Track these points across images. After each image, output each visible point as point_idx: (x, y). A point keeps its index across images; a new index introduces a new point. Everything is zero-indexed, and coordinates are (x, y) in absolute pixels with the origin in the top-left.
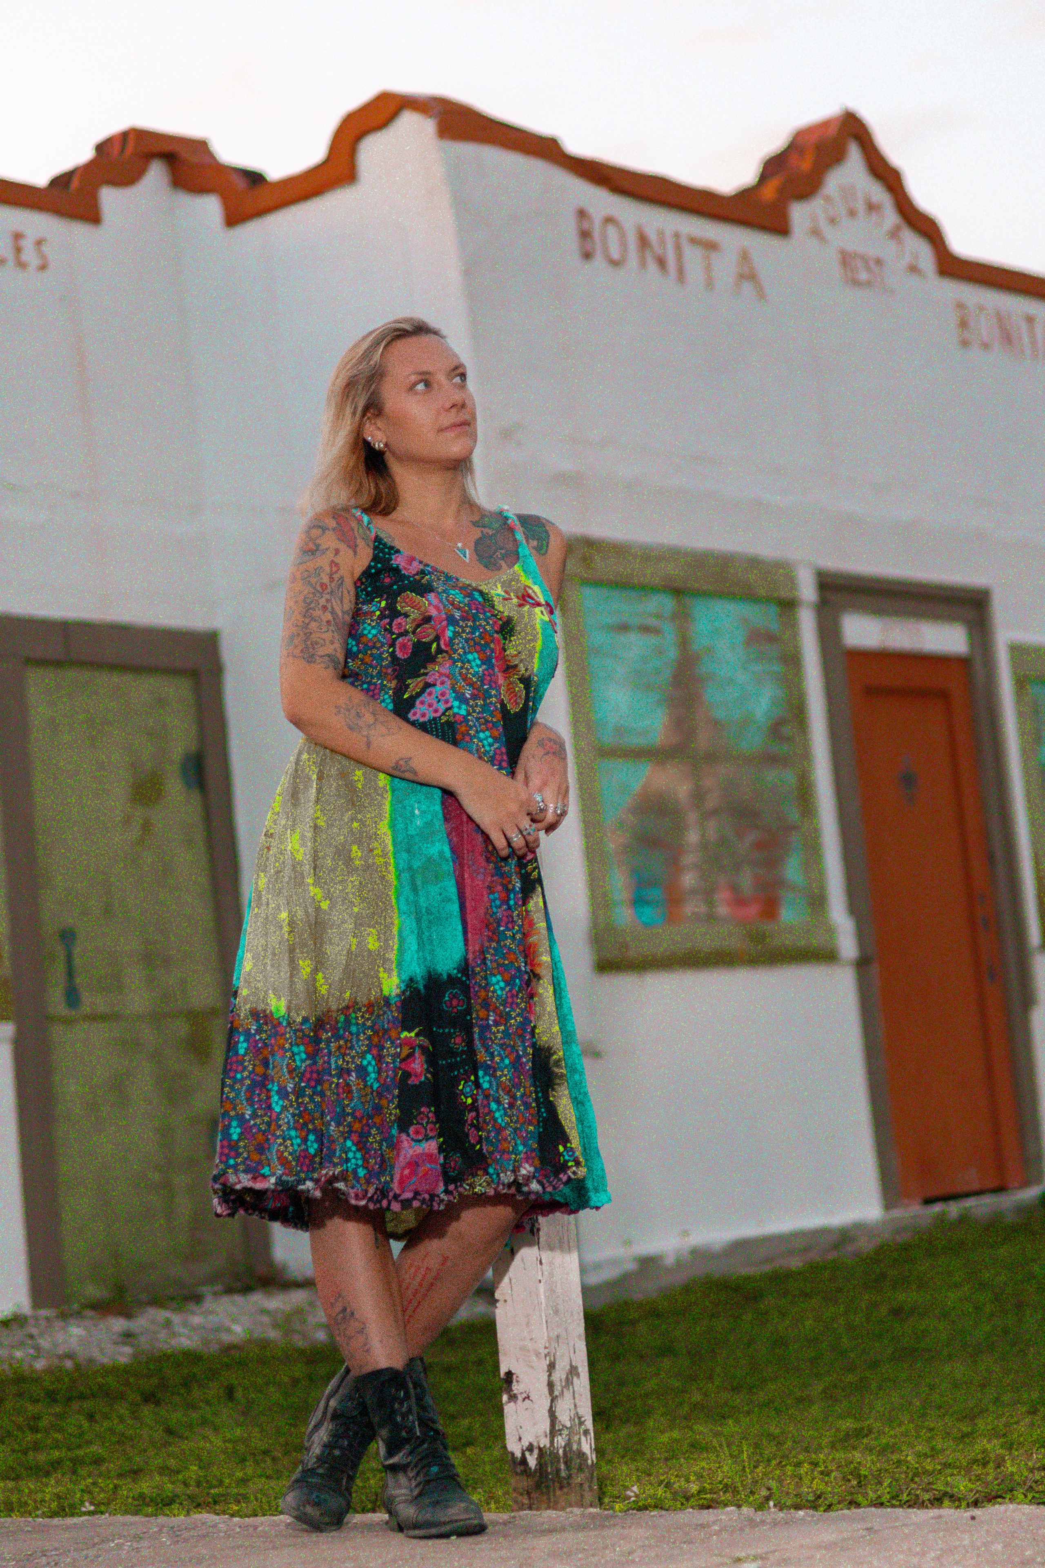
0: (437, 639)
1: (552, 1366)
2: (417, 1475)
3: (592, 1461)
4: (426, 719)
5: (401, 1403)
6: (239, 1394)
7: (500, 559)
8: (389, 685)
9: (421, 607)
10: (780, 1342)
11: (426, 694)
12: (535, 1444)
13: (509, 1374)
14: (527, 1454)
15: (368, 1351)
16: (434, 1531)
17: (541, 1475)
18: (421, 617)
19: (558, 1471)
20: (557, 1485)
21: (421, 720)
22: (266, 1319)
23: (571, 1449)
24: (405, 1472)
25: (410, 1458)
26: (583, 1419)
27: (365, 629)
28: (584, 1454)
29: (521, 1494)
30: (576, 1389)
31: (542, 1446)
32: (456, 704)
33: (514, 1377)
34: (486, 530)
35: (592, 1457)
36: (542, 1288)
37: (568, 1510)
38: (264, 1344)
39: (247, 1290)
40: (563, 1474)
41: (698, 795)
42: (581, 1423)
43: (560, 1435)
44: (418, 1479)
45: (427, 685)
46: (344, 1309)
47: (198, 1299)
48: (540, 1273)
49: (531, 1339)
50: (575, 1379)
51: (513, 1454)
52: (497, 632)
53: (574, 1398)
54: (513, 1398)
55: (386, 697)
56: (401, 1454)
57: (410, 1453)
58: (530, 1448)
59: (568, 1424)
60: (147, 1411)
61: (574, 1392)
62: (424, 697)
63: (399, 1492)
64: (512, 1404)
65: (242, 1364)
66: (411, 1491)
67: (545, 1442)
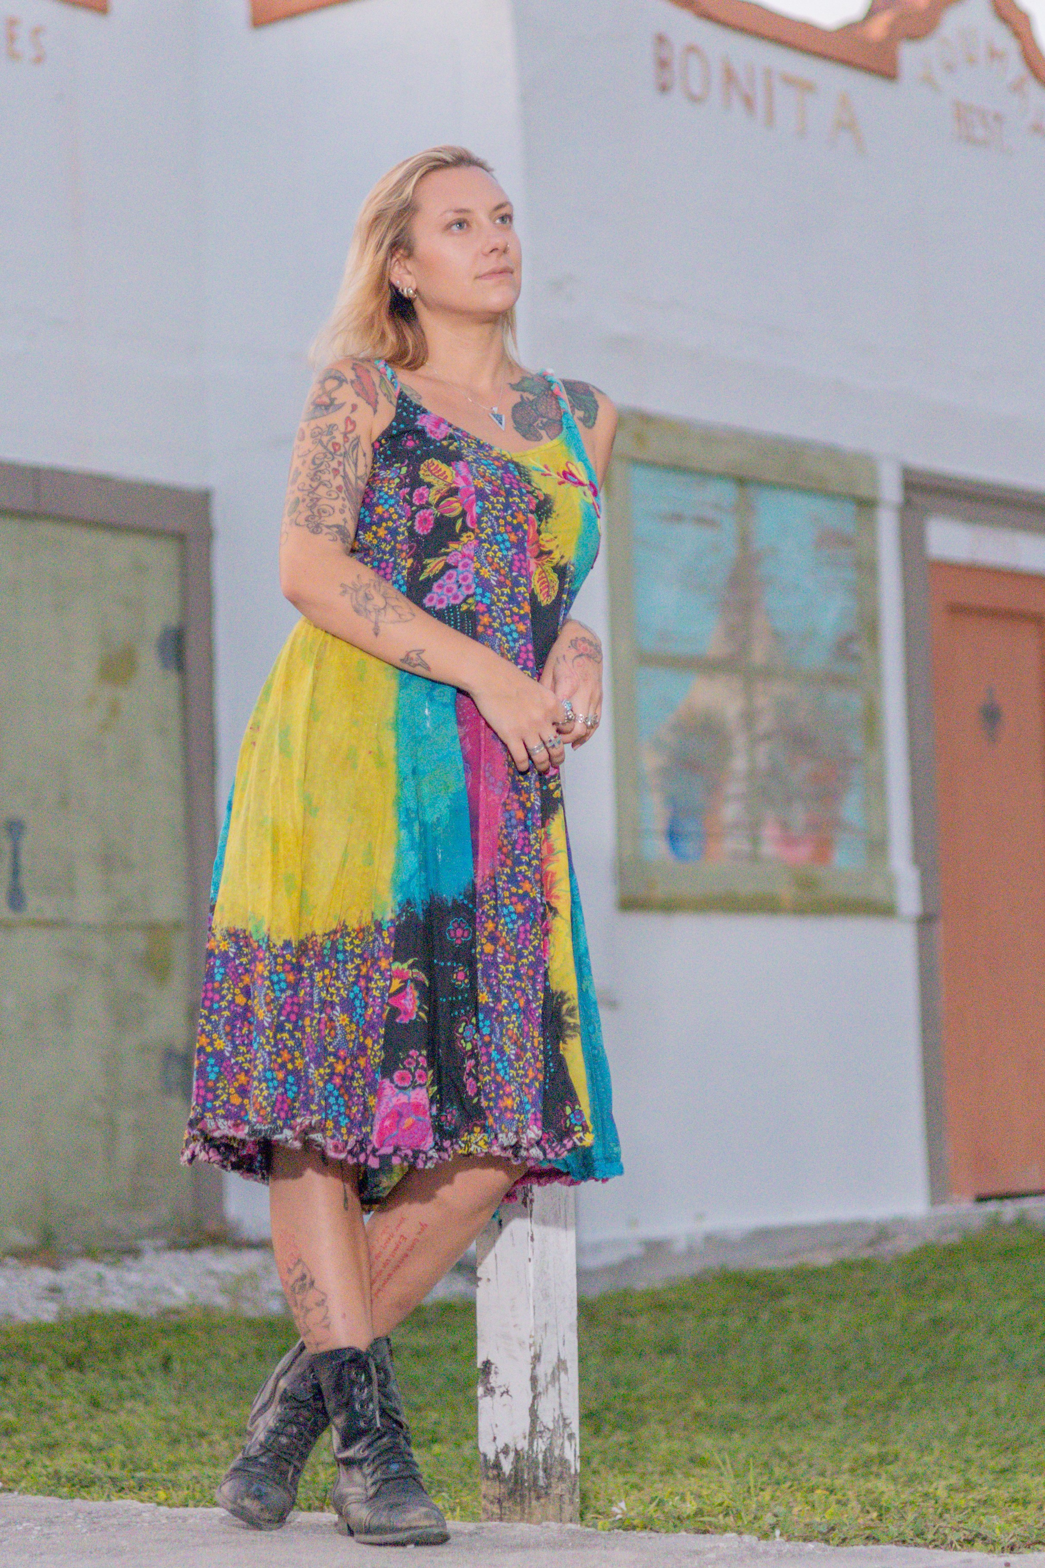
0: (463, 514)
1: (537, 1358)
2: (374, 1472)
3: (576, 1470)
4: (443, 606)
5: (361, 1389)
6: (176, 1366)
7: (541, 428)
8: (403, 563)
9: (446, 477)
10: (799, 1347)
11: (445, 577)
12: (512, 1446)
13: (487, 1364)
14: (502, 1456)
15: (327, 1326)
16: (389, 1537)
17: (516, 1483)
18: (446, 489)
19: (536, 1478)
20: (533, 1495)
21: (438, 607)
22: (212, 1282)
23: (552, 1456)
24: (361, 1468)
25: (366, 1453)
26: (568, 1421)
27: (381, 497)
28: (566, 1461)
29: (492, 1503)
30: (562, 1386)
31: (519, 1448)
32: (479, 591)
33: (493, 1367)
34: (526, 395)
35: (575, 1466)
36: (531, 1267)
37: (544, 1524)
38: (208, 1311)
39: (193, 1246)
40: (541, 1483)
41: (749, 717)
42: (566, 1425)
43: (541, 1437)
44: (375, 1475)
45: (448, 567)
46: (303, 1277)
47: (135, 1253)
48: (530, 1251)
49: (515, 1326)
50: (562, 1375)
51: (485, 1456)
52: (532, 512)
53: (560, 1397)
54: (490, 1391)
55: (399, 577)
56: (358, 1447)
57: (369, 1446)
58: (506, 1451)
59: (551, 1426)
60: (70, 1376)
61: (560, 1389)
62: (443, 580)
63: (351, 1490)
64: (488, 1398)
65: (181, 1329)
66: (366, 1489)
67: (523, 1444)
